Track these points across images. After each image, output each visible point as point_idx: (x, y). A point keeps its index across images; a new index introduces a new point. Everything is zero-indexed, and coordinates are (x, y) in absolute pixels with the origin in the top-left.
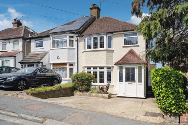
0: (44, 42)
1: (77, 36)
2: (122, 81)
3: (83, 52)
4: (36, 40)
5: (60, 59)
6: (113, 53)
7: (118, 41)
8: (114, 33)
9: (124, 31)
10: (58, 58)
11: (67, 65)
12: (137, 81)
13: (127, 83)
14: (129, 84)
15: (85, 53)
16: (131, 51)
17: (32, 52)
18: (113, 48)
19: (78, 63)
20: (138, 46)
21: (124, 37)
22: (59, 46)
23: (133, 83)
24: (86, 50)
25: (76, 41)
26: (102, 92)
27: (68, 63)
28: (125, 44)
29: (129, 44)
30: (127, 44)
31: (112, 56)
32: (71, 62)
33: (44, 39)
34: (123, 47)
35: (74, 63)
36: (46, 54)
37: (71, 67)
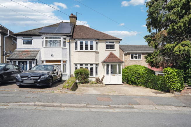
0: (34, 40)
1: (70, 39)
2: (108, 74)
3: (74, 52)
4: (23, 38)
5: (54, 57)
6: (98, 54)
7: (102, 46)
8: (100, 40)
9: (106, 39)
10: (52, 56)
11: (61, 62)
12: (118, 73)
13: (112, 75)
14: (113, 75)
15: (78, 52)
16: (111, 53)
17: (18, 48)
18: (98, 51)
19: (70, 60)
20: (115, 50)
21: (106, 43)
22: (52, 45)
23: (115, 75)
24: (79, 51)
25: (68, 42)
26: (99, 82)
27: (62, 60)
28: (106, 48)
29: (109, 49)
30: (108, 48)
31: (98, 56)
32: (65, 59)
33: (34, 37)
34: (106, 50)
35: (67, 60)
36: (38, 51)
37: (64, 64)
